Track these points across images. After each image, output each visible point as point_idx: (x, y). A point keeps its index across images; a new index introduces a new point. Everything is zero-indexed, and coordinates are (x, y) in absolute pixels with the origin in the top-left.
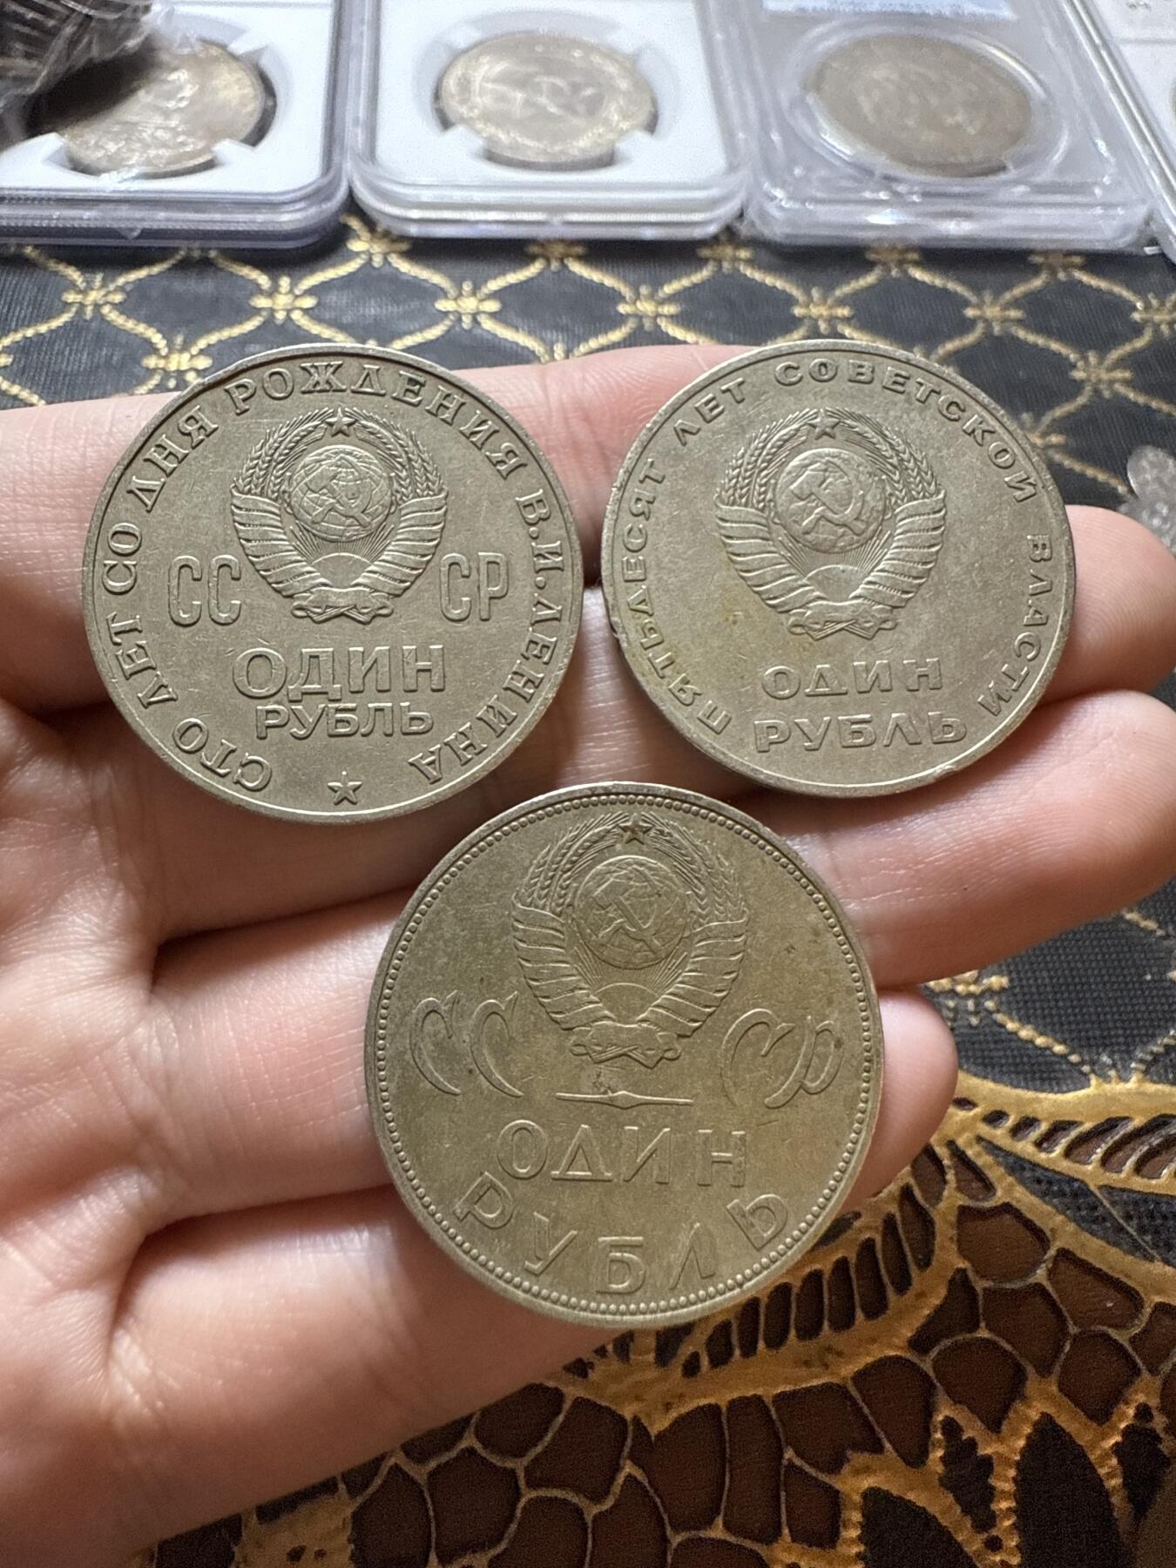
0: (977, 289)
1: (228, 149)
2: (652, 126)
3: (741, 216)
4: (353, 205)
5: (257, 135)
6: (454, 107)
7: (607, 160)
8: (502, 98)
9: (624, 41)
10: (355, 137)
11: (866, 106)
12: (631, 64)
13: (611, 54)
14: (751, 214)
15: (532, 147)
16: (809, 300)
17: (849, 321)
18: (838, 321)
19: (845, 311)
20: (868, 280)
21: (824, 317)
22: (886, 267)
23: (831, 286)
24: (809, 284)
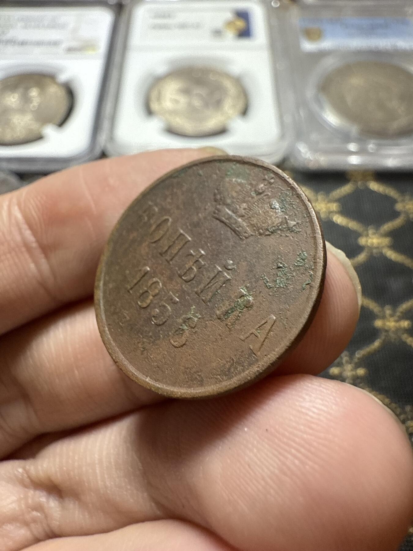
0: (402, 192)
2: (245, 112)
5: (62, 123)
6: (155, 106)
7: (222, 131)
8: (177, 102)
9: (235, 69)
10: (106, 124)
11: (349, 99)
12: (238, 81)
13: (228, 76)
15: (188, 126)
16: (317, 200)
17: (336, 213)
18: (330, 212)
19: (334, 206)
20: (346, 189)
21: (324, 210)
22: (356, 182)
23: (328, 192)
24: (317, 191)
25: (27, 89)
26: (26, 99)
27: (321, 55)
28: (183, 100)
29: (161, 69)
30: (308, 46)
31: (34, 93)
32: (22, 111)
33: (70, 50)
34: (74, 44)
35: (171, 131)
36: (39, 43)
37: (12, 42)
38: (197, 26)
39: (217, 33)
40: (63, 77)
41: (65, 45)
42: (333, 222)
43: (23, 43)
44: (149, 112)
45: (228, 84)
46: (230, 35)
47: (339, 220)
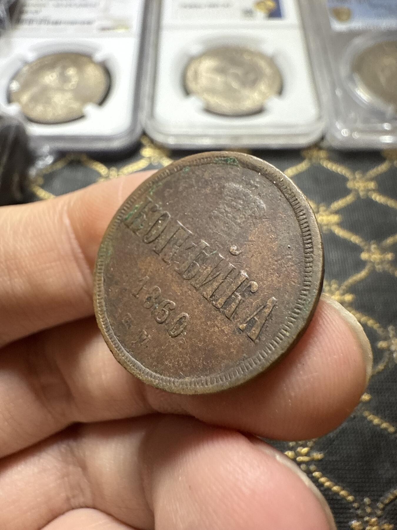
1: (90, 109)
2: (280, 92)
3: (323, 138)
4: (144, 134)
5: (102, 102)
6: (192, 85)
7: (259, 111)
8: (213, 81)
9: (268, 49)
10: (145, 102)
11: (383, 79)
12: (271, 61)
13: (262, 55)
14: (328, 138)
15: (225, 105)
16: (354, 179)
17: (374, 190)
18: (368, 190)
19: (372, 185)
20: (383, 168)
21: (362, 188)
22: (391, 160)
23: (365, 171)
24: (354, 170)
25: (64, 68)
26: (64, 79)
27: (352, 34)
28: (219, 79)
29: (195, 49)
30: (338, 26)
31: (71, 72)
32: (61, 90)
33: (104, 29)
34: (107, 23)
35: (209, 110)
36: (73, 23)
37: (45, 21)
38: (227, 5)
39: (248, 13)
40: (99, 57)
41: (97, 24)
42: (372, 200)
43: (56, 23)
44: (187, 92)
45: (262, 64)
46: (260, 15)
47: (378, 198)
